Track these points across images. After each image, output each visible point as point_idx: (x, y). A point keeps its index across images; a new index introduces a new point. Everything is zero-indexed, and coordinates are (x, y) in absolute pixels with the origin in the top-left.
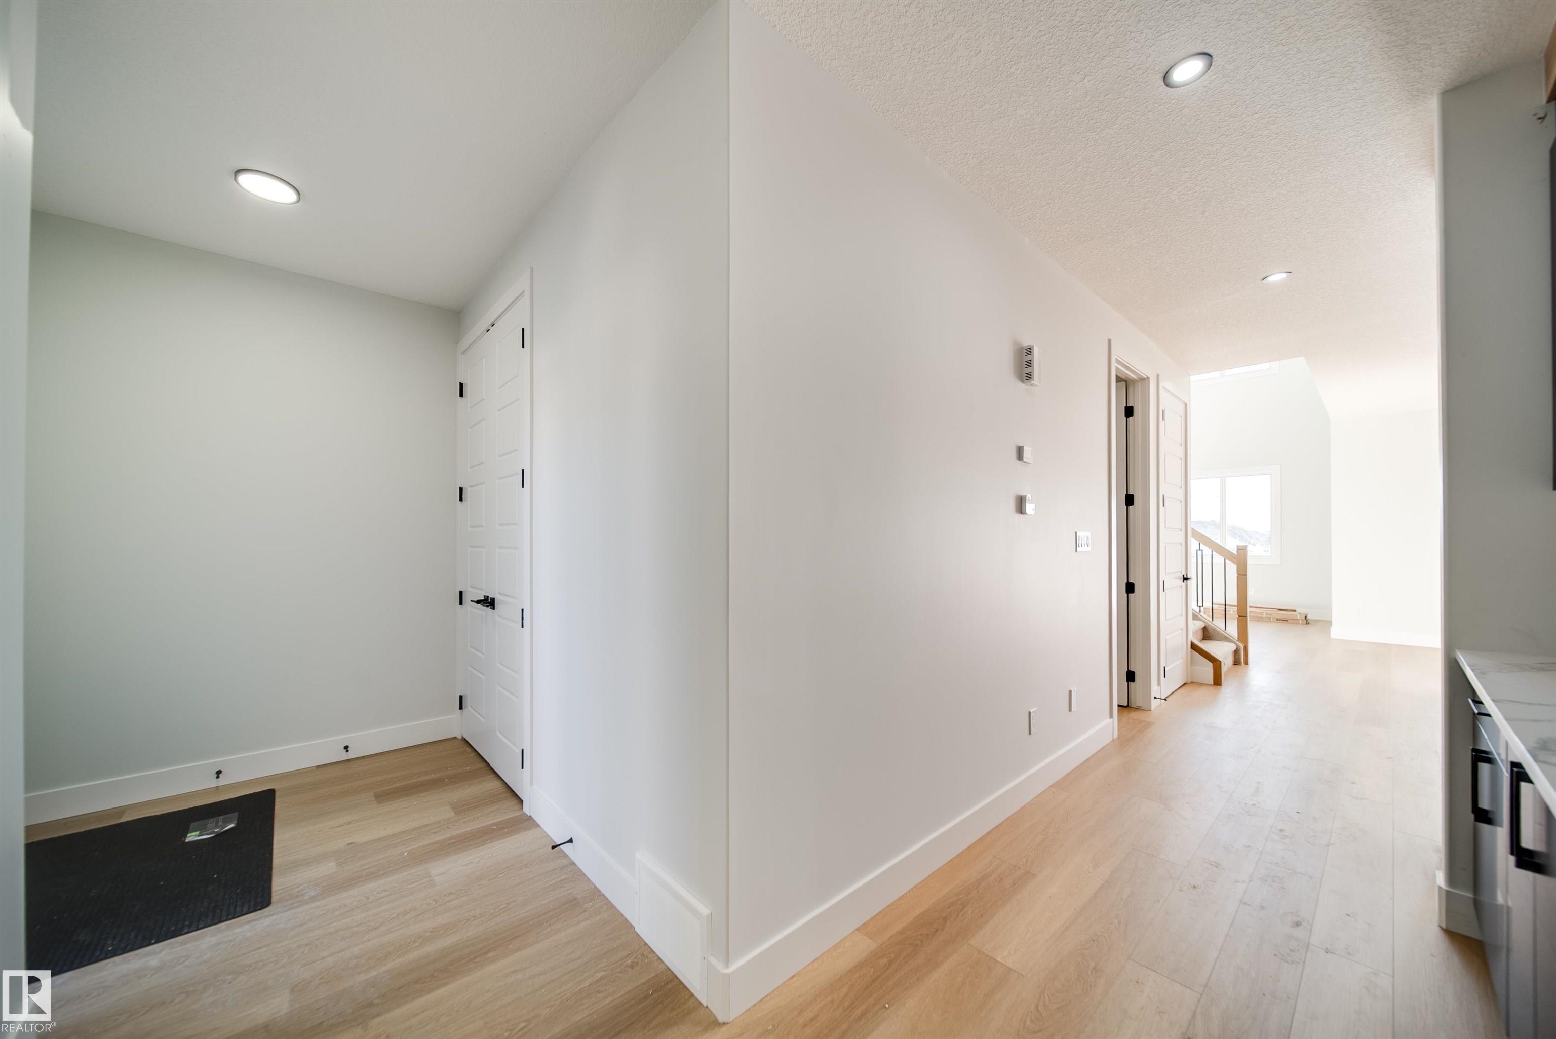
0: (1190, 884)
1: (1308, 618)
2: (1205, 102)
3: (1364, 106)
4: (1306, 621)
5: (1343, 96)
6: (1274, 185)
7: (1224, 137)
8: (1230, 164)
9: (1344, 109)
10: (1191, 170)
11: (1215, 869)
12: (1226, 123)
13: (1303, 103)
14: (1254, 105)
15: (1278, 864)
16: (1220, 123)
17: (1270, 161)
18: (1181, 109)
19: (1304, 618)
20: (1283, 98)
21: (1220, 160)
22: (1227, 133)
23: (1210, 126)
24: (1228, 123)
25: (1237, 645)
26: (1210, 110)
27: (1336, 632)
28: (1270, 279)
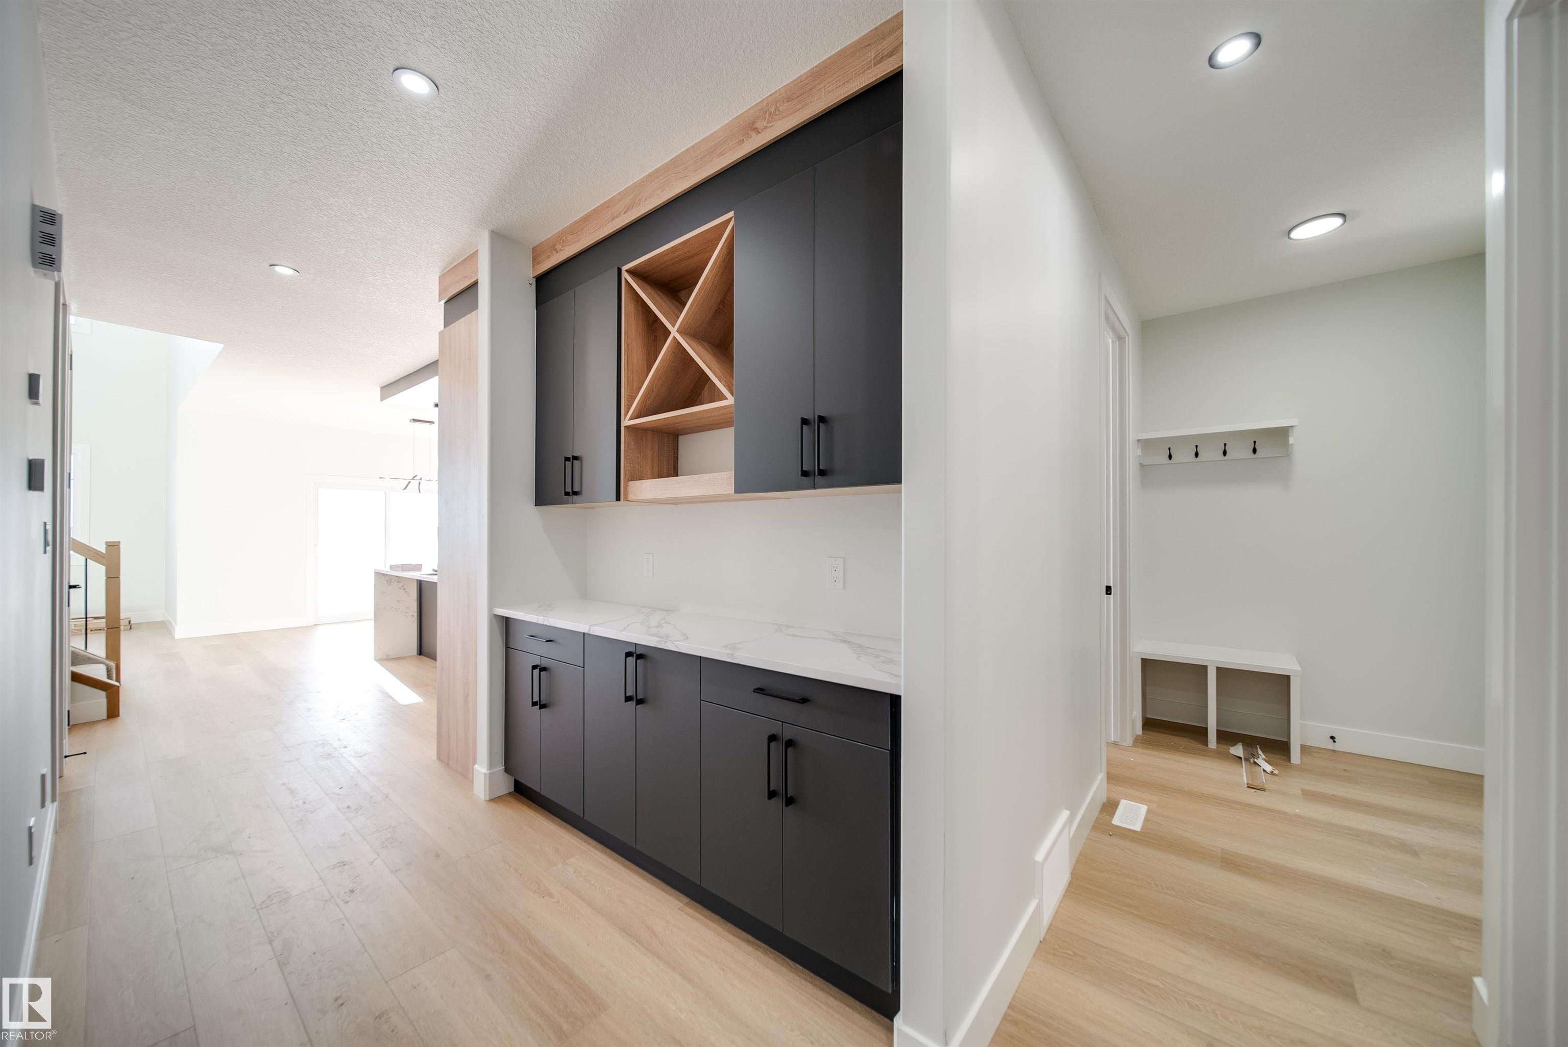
0: (345, 893)
1: (131, 622)
2: (399, 114)
3: (461, 205)
4: (129, 626)
5: (460, 191)
6: (366, 206)
7: (379, 147)
8: (359, 167)
9: (452, 198)
10: (328, 144)
11: (346, 867)
12: (392, 140)
13: (441, 175)
14: (420, 148)
15: (378, 830)
16: (388, 136)
17: (383, 189)
18: (379, 100)
19: (127, 623)
20: (437, 161)
21: (356, 158)
22: (383, 146)
23: (380, 131)
24: (393, 141)
25: (107, 665)
26: (395, 122)
27: (180, 632)
28: (277, 269)
